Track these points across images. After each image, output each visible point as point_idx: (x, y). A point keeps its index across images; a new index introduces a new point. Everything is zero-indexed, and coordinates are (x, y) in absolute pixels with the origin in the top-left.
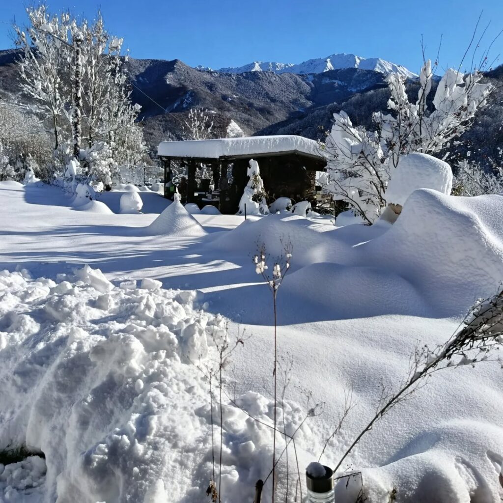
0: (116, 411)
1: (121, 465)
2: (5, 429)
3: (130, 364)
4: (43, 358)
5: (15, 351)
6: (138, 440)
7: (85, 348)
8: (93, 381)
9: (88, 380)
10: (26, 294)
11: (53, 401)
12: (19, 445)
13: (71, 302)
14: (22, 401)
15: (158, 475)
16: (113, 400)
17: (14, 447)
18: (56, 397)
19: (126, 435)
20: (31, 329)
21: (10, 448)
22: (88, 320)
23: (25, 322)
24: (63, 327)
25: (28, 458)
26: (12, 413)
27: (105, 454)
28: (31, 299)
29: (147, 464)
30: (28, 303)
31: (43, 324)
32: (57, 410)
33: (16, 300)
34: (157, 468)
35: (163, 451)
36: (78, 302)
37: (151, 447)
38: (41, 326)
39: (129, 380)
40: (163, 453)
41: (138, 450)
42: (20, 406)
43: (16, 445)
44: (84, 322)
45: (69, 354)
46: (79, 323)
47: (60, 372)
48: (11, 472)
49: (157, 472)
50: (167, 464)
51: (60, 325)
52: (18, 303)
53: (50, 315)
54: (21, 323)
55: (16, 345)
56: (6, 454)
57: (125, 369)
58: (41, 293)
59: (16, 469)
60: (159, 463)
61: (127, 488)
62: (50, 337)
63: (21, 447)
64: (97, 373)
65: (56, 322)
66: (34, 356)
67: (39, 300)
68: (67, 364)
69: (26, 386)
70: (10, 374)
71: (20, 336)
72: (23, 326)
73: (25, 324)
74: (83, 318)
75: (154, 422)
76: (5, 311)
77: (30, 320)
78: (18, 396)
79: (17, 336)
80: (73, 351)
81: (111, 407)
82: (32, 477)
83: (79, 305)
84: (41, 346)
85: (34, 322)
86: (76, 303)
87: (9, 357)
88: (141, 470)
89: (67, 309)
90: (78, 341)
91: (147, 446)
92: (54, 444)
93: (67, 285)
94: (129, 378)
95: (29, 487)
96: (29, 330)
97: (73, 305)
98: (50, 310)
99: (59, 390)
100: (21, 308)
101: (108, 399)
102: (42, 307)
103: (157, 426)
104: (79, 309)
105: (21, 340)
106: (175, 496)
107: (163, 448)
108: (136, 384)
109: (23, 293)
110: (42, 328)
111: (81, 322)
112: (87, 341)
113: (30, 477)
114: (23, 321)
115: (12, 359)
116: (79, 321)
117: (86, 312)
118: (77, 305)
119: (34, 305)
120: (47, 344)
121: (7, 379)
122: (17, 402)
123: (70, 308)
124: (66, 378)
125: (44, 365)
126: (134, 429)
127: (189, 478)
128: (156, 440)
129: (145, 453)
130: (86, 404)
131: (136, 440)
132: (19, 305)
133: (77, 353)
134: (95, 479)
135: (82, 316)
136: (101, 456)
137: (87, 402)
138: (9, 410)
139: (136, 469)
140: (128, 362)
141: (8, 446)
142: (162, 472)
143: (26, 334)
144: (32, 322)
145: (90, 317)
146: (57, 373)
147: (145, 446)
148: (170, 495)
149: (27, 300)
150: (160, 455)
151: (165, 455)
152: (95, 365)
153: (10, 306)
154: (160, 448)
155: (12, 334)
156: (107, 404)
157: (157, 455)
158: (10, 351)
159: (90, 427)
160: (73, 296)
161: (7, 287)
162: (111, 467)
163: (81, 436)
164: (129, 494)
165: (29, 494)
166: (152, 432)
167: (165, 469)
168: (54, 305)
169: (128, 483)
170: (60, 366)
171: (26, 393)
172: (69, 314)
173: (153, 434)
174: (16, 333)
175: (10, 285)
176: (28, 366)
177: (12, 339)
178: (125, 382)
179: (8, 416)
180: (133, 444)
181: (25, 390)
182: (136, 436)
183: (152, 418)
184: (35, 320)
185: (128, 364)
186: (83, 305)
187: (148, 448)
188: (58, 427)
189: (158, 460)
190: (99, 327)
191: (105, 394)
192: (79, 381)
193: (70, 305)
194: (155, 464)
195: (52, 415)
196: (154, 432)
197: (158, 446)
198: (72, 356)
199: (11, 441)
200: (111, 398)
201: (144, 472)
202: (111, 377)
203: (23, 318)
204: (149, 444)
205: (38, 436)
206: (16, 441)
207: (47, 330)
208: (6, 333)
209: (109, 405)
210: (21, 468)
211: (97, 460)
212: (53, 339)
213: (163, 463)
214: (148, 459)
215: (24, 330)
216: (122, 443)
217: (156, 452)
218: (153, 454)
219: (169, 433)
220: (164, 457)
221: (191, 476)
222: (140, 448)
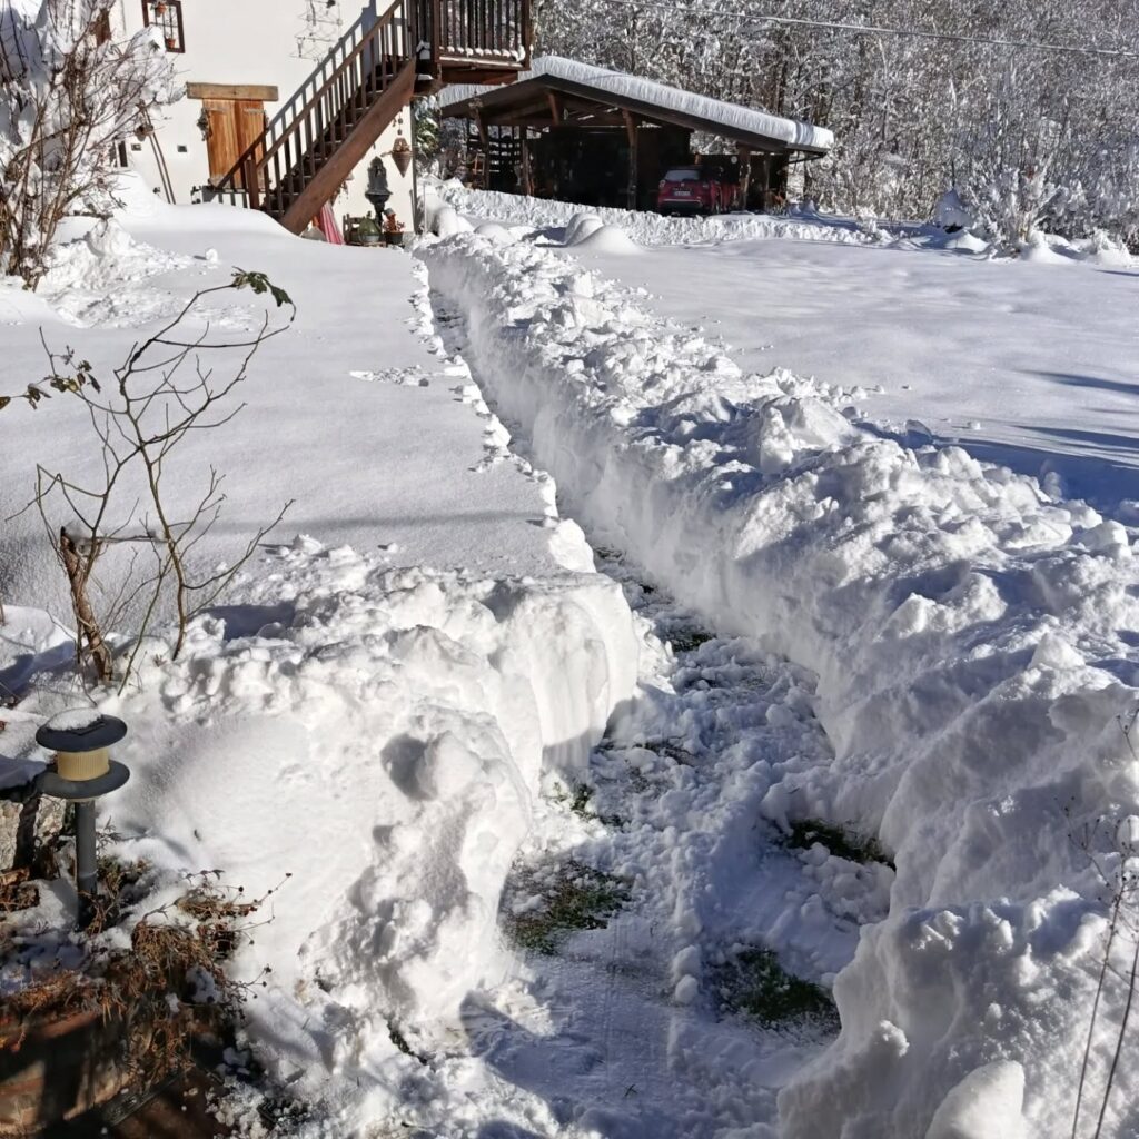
0: (1054, 860)
1: (971, 981)
2: (855, 787)
3: (1127, 771)
4: (978, 680)
5: (938, 643)
6: (1033, 948)
7: (1054, 690)
8: (1042, 771)
9: (1034, 762)
10: (1015, 531)
11: (948, 775)
12: (869, 831)
13: (1092, 574)
14: (908, 750)
15: (1039, 1053)
16: (1057, 833)
17: (859, 829)
18: (956, 771)
19: (1012, 924)
20: (984, 609)
21: (851, 828)
22: (1117, 628)
23: (977, 591)
24: (1051, 626)
25: (876, 863)
26: (883, 764)
27: (949, 935)
28: (1018, 545)
29: (1027, 1016)
30: (1009, 551)
31: (1013, 607)
32: (951, 799)
33: (989, 538)
34: (1045, 1037)
35: (1077, 1008)
36: (1111, 577)
37: (1055, 981)
38: (1008, 610)
39: (1112, 806)
40: (1075, 1014)
41: (1019, 971)
42: (900, 758)
43: (863, 829)
44: (1105, 630)
45: (1015, 690)
46: (1092, 630)
47: (981, 721)
48: (835, 872)
49: (1039, 1046)
50: (1072, 1044)
51: (1046, 620)
52: (989, 545)
53: (1038, 590)
54: (970, 590)
55: (944, 633)
56: (841, 836)
57: (1113, 774)
58: (1047, 535)
59: (845, 872)
60: (1055, 1030)
61: (962, 1035)
62: (1010, 639)
63: (871, 835)
64: (1056, 758)
65: (1042, 610)
66: (961, 667)
67: (1035, 551)
68: (1003, 712)
69: (925, 722)
70: (904, 688)
71: (957, 616)
72: (970, 598)
73: (976, 595)
74: (1106, 620)
75: (1092, 932)
76: (954, 557)
77: (989, 590)
78: (905, 737)
79: (950, 615)
80: (1026, 689)
81: (1047, 848)
82: (866, 903)
83: (1109, 587)
84: (984, 651)
85: (997, 596)
86: (1103, 580)
87: (921, 653)
88: (1006, 1018)
89: (1075, 589)
90: (1046, 668)
91: (1047, 975)
92: (916, 862)
93: (1115, 533)
94: (1116, 801)
95: (849, 917)
96: (978, 611)
97: (1095, 582)
98: (1040, 578)
99: (966, 759)
100: (989, 557)
101: (1048, 827)
102: (1030, 566)
103: (1095, 945)
104: (1103, 596)
105: (957, 625)
106: (1055, 1125)
107: (1084, 1002)
108: (1124, 825)
109: (1007, 527)
110: (1008, 614)
111: (1098, 629)
112: (1068, 677)
113: (862, 901)
114: (975, 587)
115: (925, 658)
116: (1094, 625)
117: (1120, 609)
118: (1103, 587)
119: (1019, 559)
120: (997, 652)
121: (895, 695)
122: (899, 748)
123: (1084, 588)
124: (990, 741)
125: (973, 695)
126: (1038, 922)
127: (1119, 1113)
128: (1076, 975)
129: (1034, 988)
130: (996, 813)
131: (1029, 949)
132: (988, 550)
133: (1032, 696)
134: (910, 974)
135: (1106, 615)
136: (941, 937)
137: (1000, 812)
138: (881, 757)
139: (996, 1009)
140: (1124, 763)
141: (849, 823)
142: (1051, 1053)
143: (969, 616)
144: (992, 595)
145: (1127, 622)
146: (975, 720)
147: (1042, 972)
148: (1045, 1116)
149: (1010, 545)
150: (1065, 1014)
151: (1078, 1021)
152: (1061, 736)
153: (969, 549)
154: (1074, 998)
155: (942, 607)
156: (1041, 834)
157: (1058, 1010)
158: (929, 642)
159: (987, 867)
160: (1111, 560)
161: (985, 506)
162: (951, 970)
163: (963, 875)
164: (958, 1050)
165: (841, 930)
166: (1073, 952)
167: (1061, 1051)
168: (1052, 570)
169: (967, 1026)
170: (987, 710)
171: (921, 735)
172: (1076, 602)
173: (1075, 957)
174: (950, 609)
175: (993, 503)
176: (943, 684)
177: (939, 618)
178: (1102, 808)
179: (873, 766)
180: (1019, 951)
181: (922, 732)
182: (1034, 938)
183: (1093, 920)
184: (1000, 593)
185: (1123, 768)
186: (1117, 590)
187: (1048, 982)
188: (938, 833)
189: (1056, 1023)
190: (1128, 655)
191: (1046, 812)
192: (1015, 759)
193: (1086, 581)
194: (1044, 1025)
195: (937, 803)
196: (1079, 953)
197: (1073, 991)
198: (1020, 697)
199: (859, 816)
200: (1055, 828)
201: (1012, 1027)
202: (1076, 779)
203: (977, 582)
204: (1056, 973)
205: (902, 831)
206: (866, 820)
207: (1016, 622)
208: (932, 602)
209: (1045, 841)
210: (854, 876)
211: (929, 939)
212: (1013, 646)
213: (1064, 1035)
214: (1033, 1005)
215: (970, 607)
216: (995, 933)
217: (1059, 1002)
218: (1051, 1000)
219: (1117, 978)
220: (1073, 1025)
221: (1126, 1112)
222: (1029, 969)
